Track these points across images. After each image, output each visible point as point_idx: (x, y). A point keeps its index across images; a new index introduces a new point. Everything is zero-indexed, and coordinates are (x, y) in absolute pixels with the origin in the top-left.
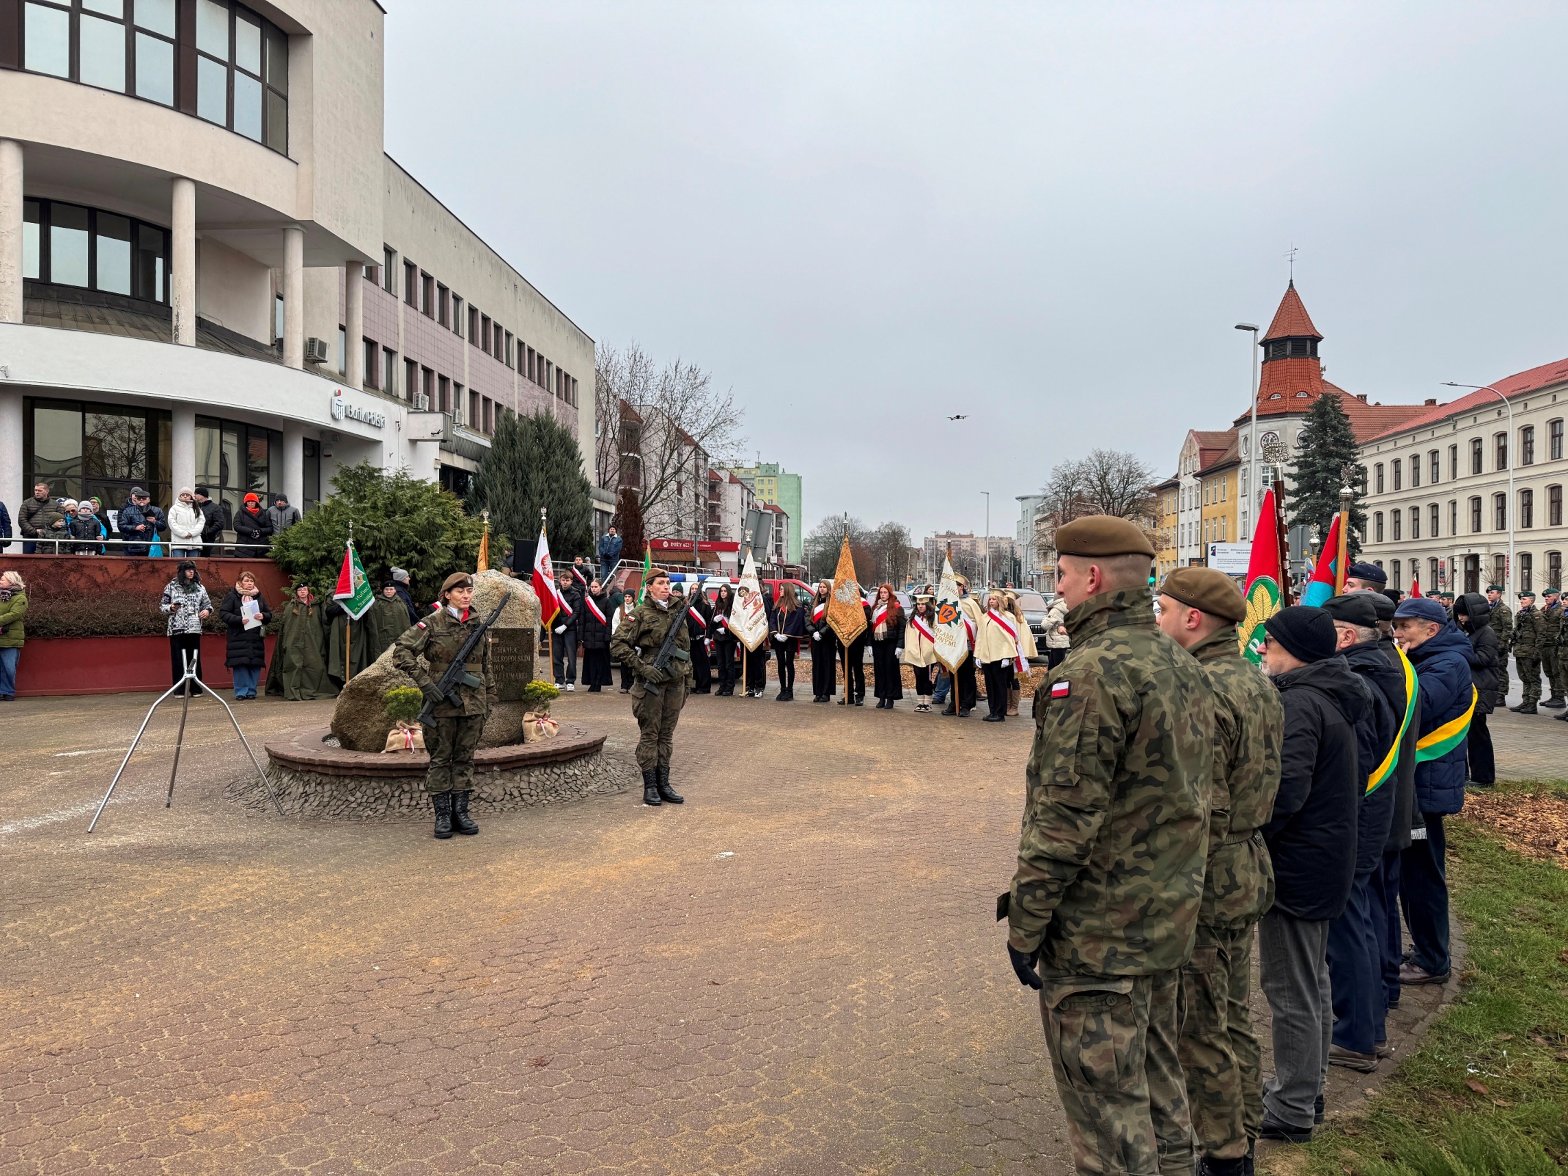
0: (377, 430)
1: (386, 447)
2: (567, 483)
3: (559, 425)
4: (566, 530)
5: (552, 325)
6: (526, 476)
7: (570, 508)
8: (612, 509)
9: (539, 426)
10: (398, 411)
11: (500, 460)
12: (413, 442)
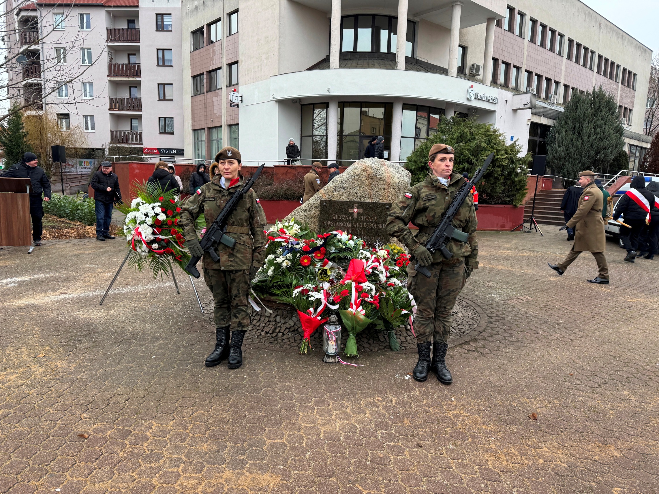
0: (493, 105)
1: (498, 115)
2: (607, 128)
3: (607, 95)
4: (603, 156)
5: (623, 44)
6: (581, 126)
7: (607, 142)
8: (649, 146)
9: (594, 97)
10: (507, 95)
11: (567, 118)
12: (515, 111)
